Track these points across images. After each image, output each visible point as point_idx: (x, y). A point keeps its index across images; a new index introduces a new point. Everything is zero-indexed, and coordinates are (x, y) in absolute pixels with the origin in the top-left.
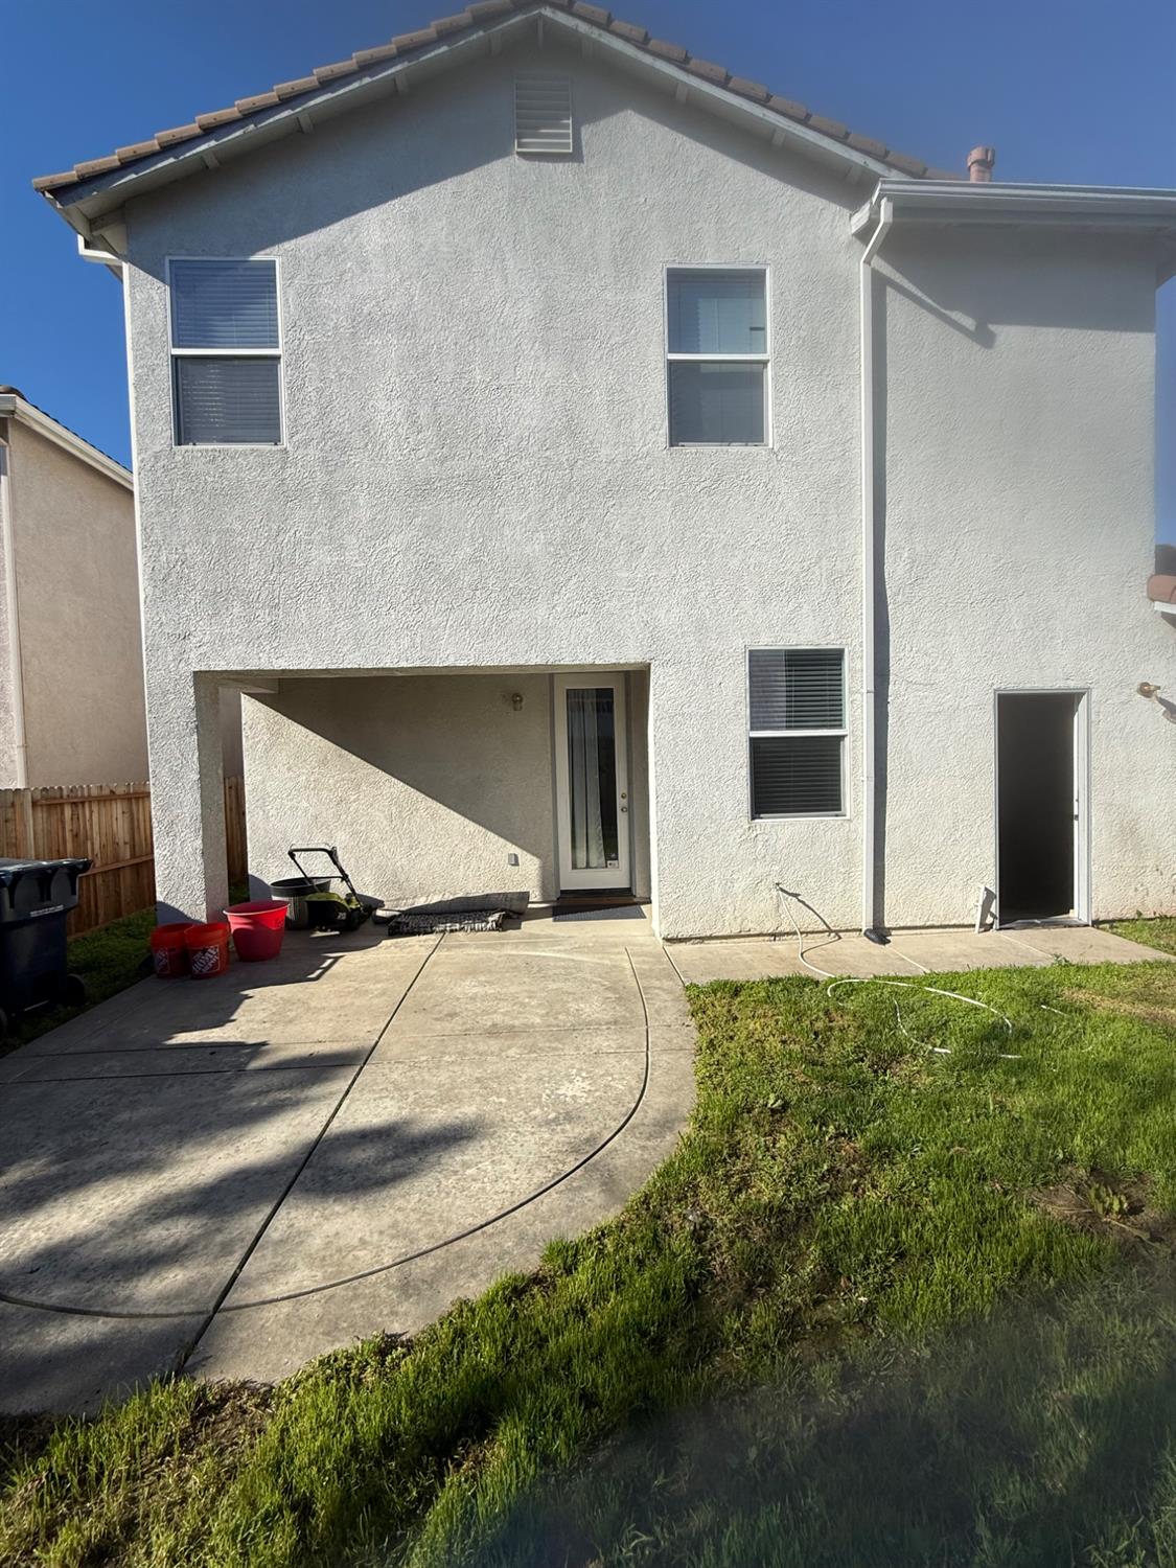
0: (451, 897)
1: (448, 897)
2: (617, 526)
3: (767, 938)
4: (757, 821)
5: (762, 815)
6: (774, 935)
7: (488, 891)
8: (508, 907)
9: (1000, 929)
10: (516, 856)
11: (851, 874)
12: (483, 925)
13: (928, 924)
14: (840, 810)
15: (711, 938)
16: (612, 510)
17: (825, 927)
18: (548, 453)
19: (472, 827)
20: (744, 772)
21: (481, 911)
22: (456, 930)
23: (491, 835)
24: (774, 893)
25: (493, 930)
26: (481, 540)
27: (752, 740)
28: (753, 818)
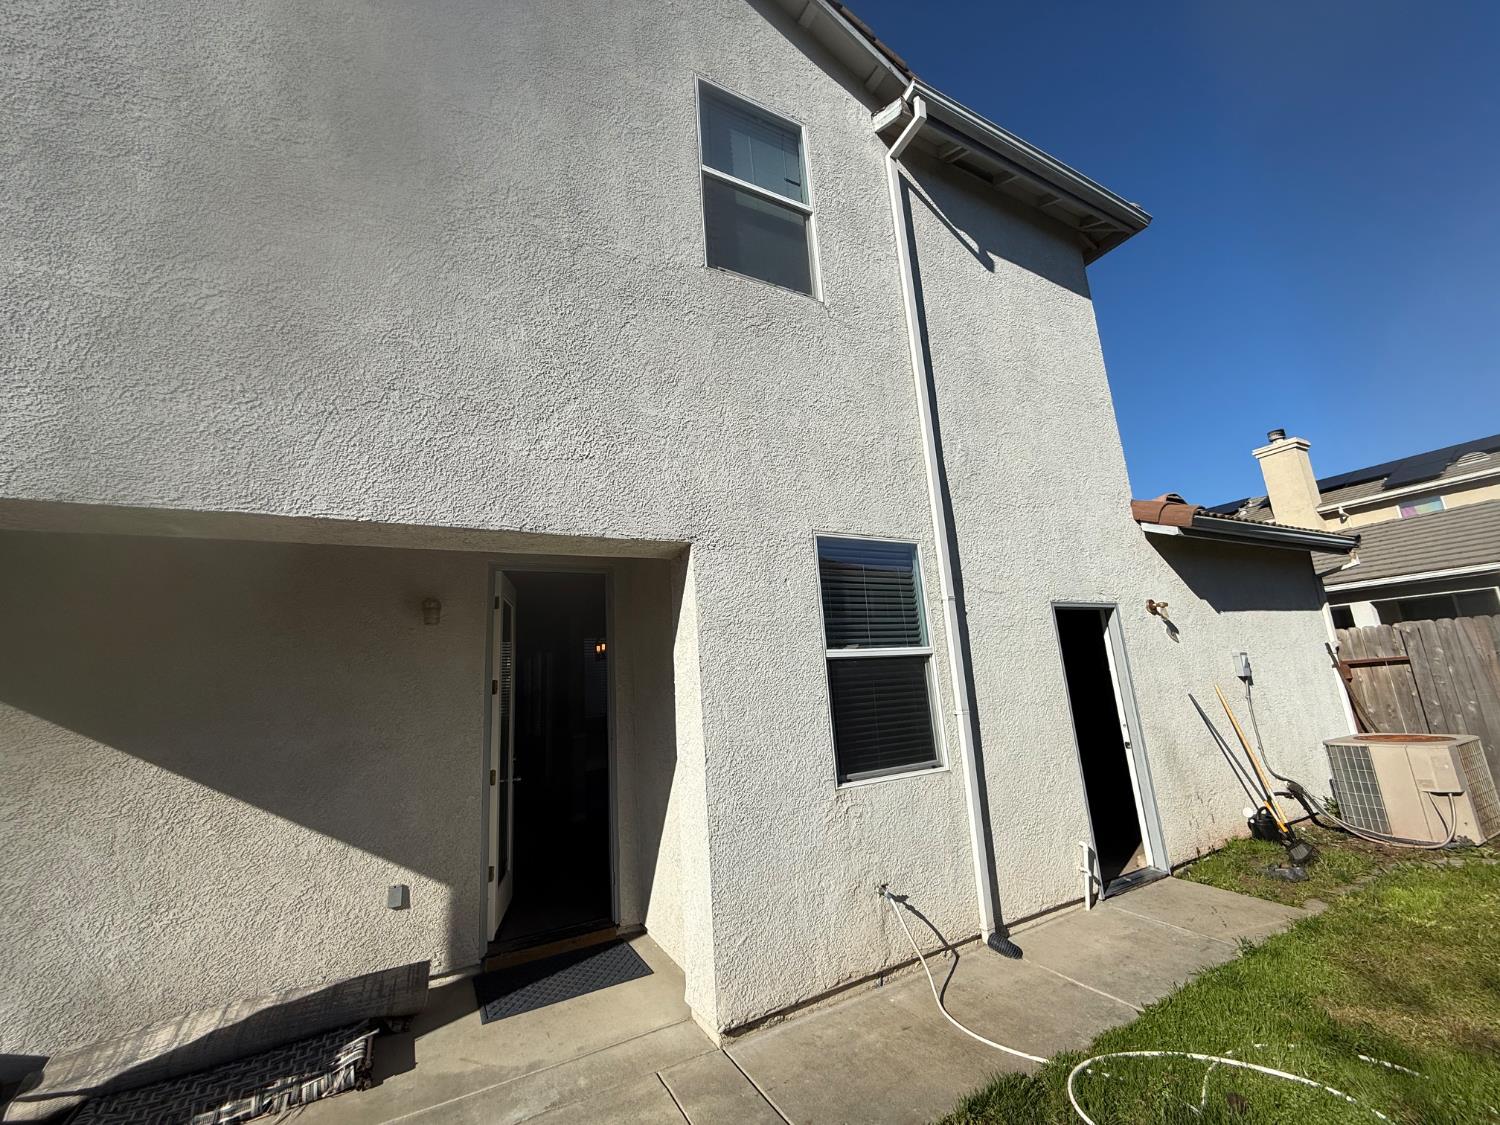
0: (246, 1014)
1: (240, 1012)
2: (639, 344)
3: (871, 983)
4: (845, 785)
5: (849, 776)
6: (881, 975)
7: (338, 975)
8: (384, 1012)
9: (1106, 898)
10: (405, 890)
11: (960, 852)
12: (323, 1082)
13: (1044, 908)
14: (933, 757)
15: (797, 1006)
16: (633, 322)
17: (940, 943)
18: (537, 221)
19: (314, 842)
20: (825, 710)
21: (318, 1035)
22: (248, 1117)
23: (355, 854)
24: (878, 900)
25: (348, 1088)
26: (409, 312)
27: (831, 662)
28: (840, 783)
